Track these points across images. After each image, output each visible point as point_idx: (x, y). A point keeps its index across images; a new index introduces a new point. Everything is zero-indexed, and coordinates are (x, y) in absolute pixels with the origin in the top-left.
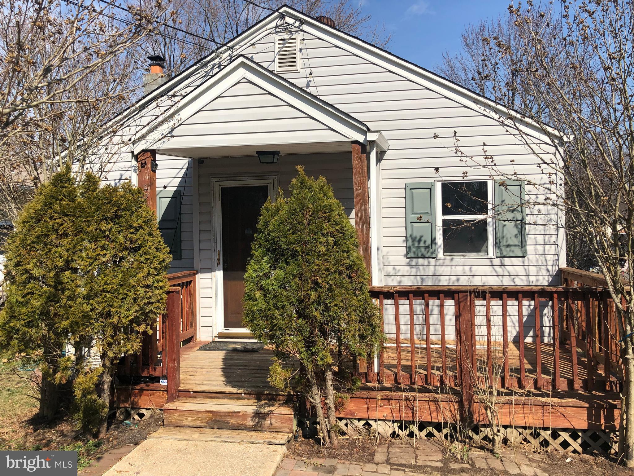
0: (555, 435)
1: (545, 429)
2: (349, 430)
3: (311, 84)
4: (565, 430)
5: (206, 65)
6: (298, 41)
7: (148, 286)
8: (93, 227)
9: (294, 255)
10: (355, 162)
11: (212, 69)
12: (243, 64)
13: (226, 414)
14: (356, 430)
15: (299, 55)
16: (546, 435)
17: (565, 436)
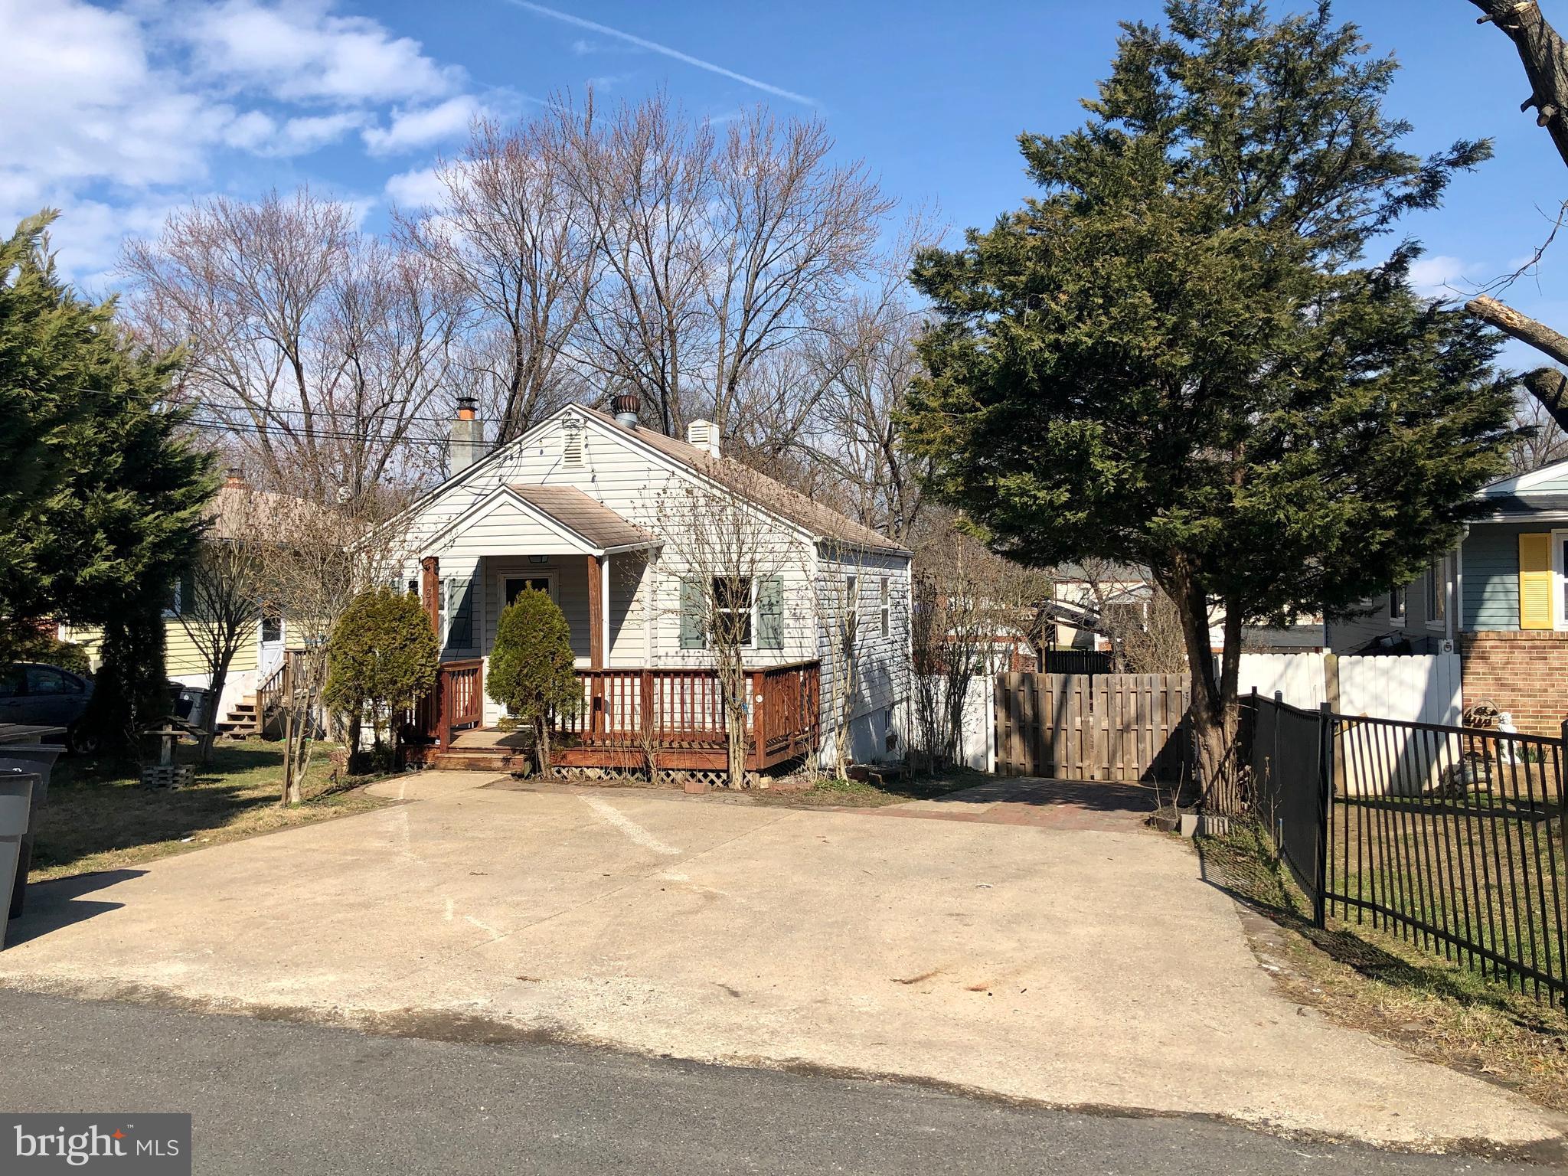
0: (706, 776)
1: (700, 771)
2: (569, 776)
3: (596, 479)
4: (712, 771)
5: (498, 456)
6: (583, 437)
7: (422, 665)
8: (386, 625)
9: (516, 644)
10: (590, 571)
11: (505, 460)
12: (504, 491)
13: (478, 759)
14: (574, 775)
15: (584, 451)
16: (700, 775)
17: (712, 776)
